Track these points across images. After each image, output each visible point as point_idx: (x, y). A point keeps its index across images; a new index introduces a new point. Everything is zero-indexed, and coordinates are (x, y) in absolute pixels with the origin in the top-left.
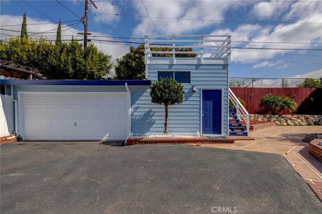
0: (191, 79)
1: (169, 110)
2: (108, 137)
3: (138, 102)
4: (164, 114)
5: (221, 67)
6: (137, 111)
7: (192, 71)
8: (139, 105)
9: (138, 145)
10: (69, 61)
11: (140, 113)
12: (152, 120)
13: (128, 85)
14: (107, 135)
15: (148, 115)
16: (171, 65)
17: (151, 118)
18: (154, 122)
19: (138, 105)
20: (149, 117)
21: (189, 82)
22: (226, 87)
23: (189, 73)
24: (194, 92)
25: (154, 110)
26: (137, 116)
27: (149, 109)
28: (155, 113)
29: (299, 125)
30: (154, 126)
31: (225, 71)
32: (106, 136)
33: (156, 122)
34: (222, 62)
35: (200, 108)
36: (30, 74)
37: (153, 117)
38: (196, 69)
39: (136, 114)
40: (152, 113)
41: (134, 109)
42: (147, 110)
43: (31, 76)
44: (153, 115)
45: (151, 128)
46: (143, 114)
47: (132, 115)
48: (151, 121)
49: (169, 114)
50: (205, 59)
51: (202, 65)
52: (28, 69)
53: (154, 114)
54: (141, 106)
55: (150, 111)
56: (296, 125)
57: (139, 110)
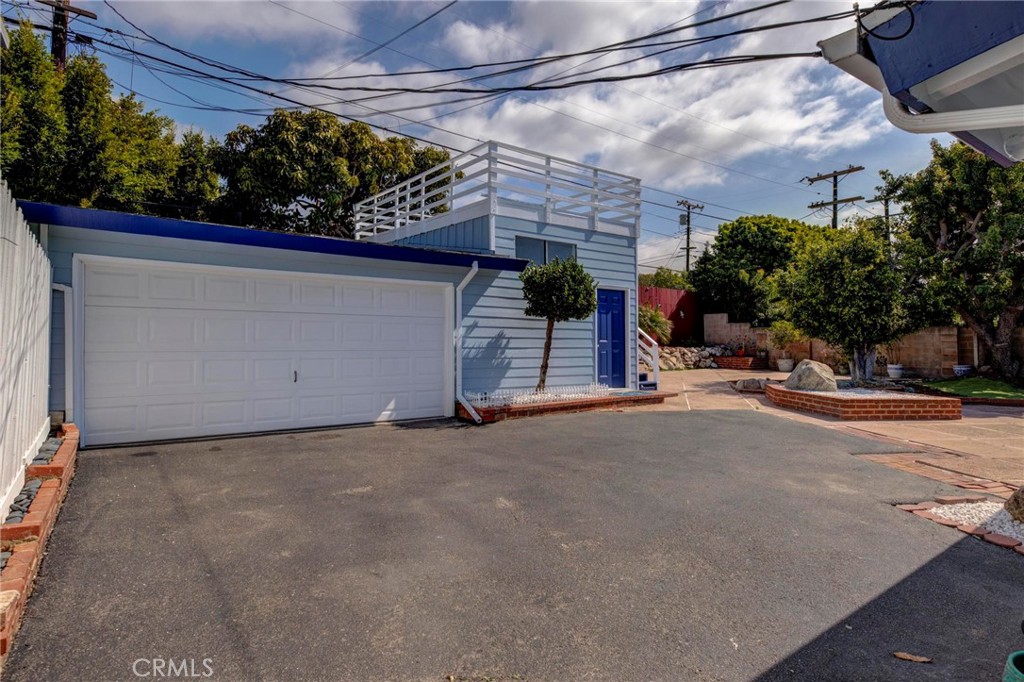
2: (392, 410)
3: (474, 311)
4: (542, 343)
5: (626, 243)
6: (472, 335)
7: (580, 245)
8: (478, 319)
9: (508, 422)
11: (479, 340)
12: (505, 358)
14: (392, 405)
15: (496, 345)
16: (542, 225)
17: (503, 353)
18: (509, 363)
19: (473, 319)
20: (499, 351)
22: (633, 285)
23: (575, 247)
25: (508, 333)
26: (473, 348)
27: (498, 331)
28: (511, 340)
29: (676, 369)
30: (510, 373)
31: (632, 252)
32: (388, 408)
33: (514, 363)
34: (626, 232)
35: (594, 330)
37: (507, 351)
38: (587, 241)
39: (470, 343)
40: (505, 341)
41: (465, 329)
42: (495, 333)
44: (506, 347)
45: (503, 380)
46: (485, 343)
47: (461, 346)
48: (502, 362)
50: (603, 220)
51: (595, 232)
53: (508, 342)
54: (481, 322)
55: (500, 336)
56: (671, 369)
57: (476, 332)
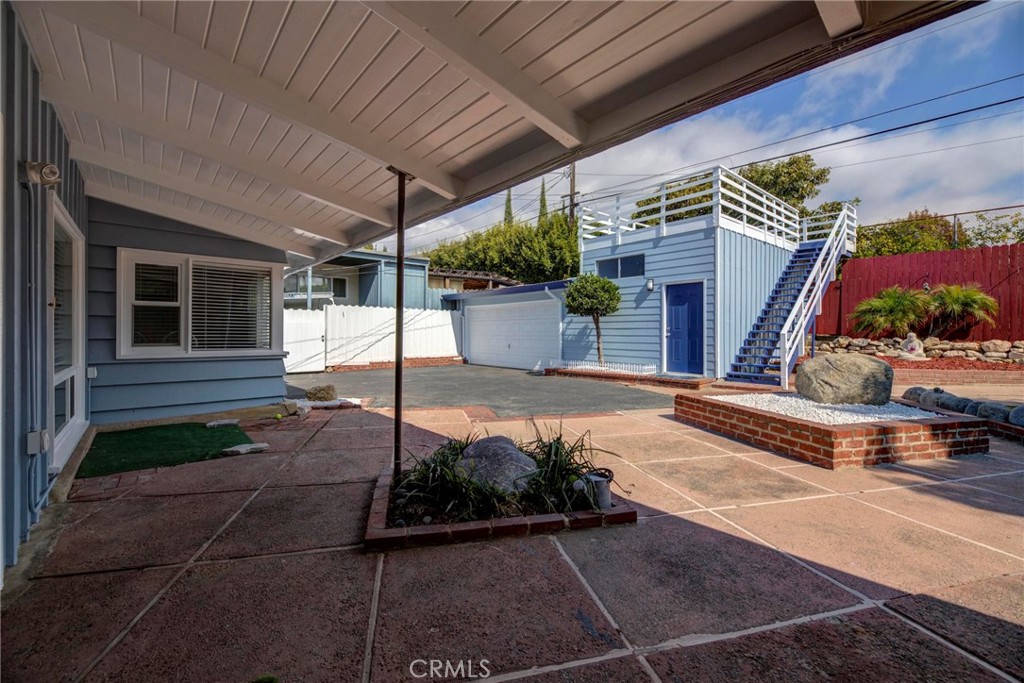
0: (647, 267)
1: (601, 325)
2: (540, 365)
5: (701, 235)
6: (569, 328)
7: (646, 253)
9: (555, 377)
10: (545, 249)
11: (573, 331)
12: (589, 341)
13: (550, 289)
15: (583, 333)
16: (615, 248)
17: (587, 338)
18: (591, 345)
19: (571, 318)
20: (585, 337)
21: (643, 274)
22: (711, 275)
23: (642, 257)
24: (650, 290)
26: (570, 335)
27: (584, 325)
30: (591, 351)
31: (709, 242)
33: (594, 346)
34: (702, 225)
35: (661, 321)
36: (488, 281)
38: (655, 247)
39: (568, 332)
40: (588, 331)
43: (491, 283)
44: (589, 335)
45: (588, 355)
46: (577, 332)
47: (563, 334)
48: (587, 344)
49: (602, 332)
51: (663, 238)
52: (487, 275)
53: (591, 332)
57: (572, 326)
